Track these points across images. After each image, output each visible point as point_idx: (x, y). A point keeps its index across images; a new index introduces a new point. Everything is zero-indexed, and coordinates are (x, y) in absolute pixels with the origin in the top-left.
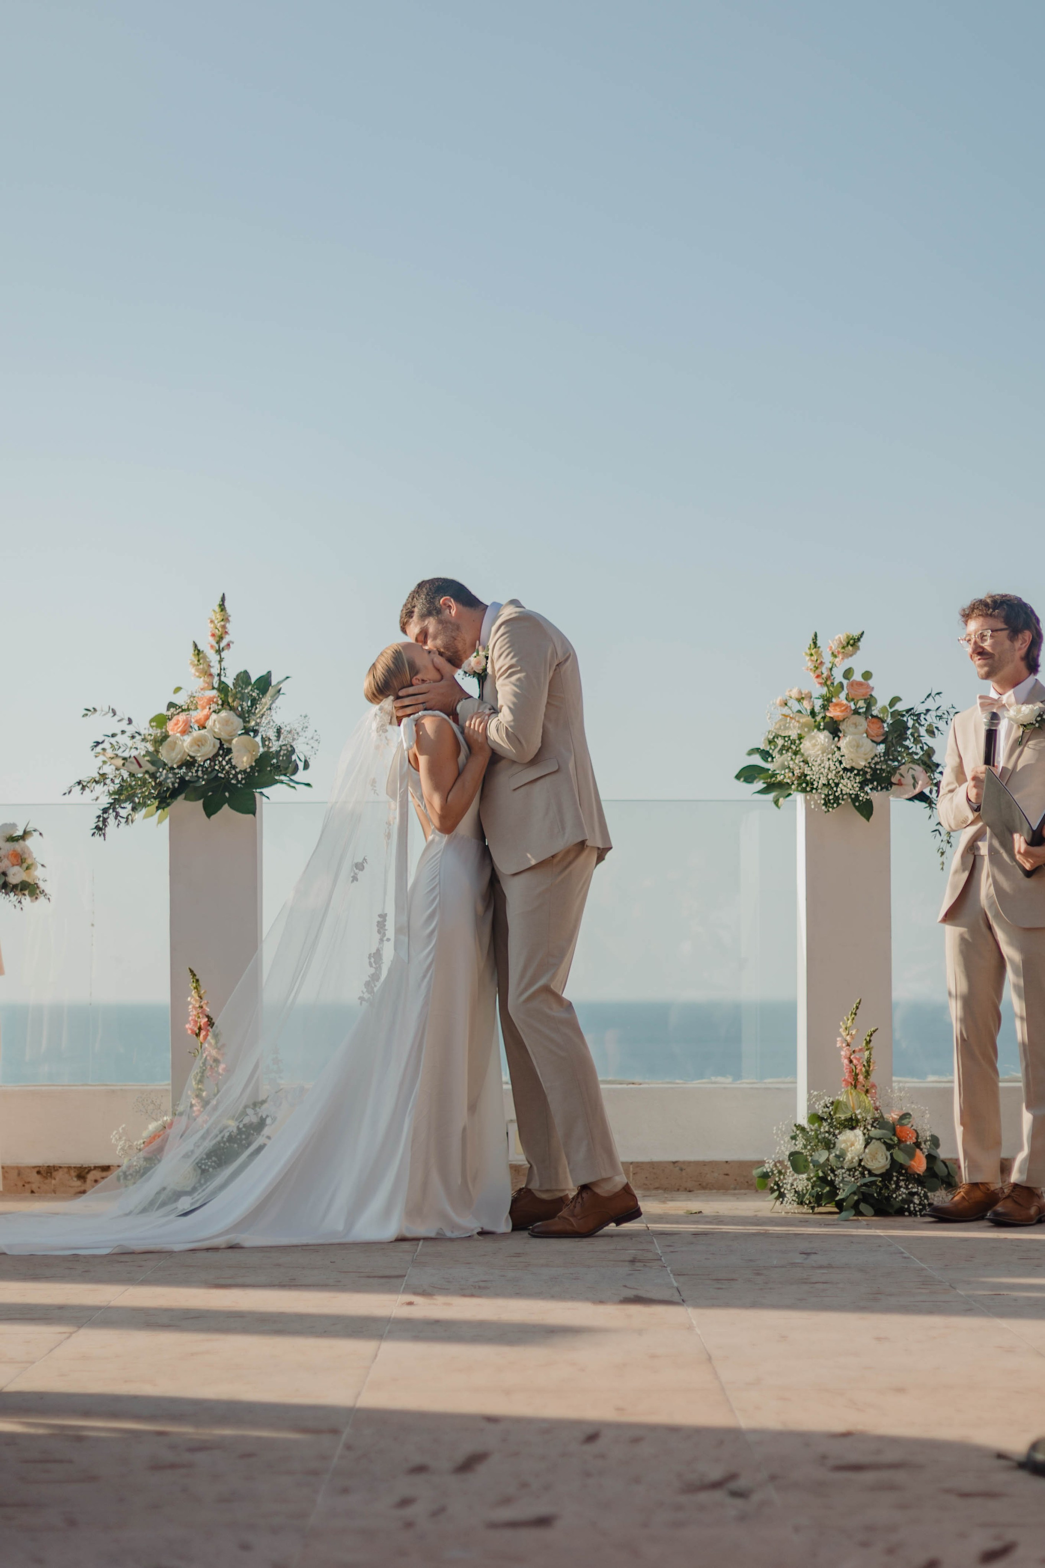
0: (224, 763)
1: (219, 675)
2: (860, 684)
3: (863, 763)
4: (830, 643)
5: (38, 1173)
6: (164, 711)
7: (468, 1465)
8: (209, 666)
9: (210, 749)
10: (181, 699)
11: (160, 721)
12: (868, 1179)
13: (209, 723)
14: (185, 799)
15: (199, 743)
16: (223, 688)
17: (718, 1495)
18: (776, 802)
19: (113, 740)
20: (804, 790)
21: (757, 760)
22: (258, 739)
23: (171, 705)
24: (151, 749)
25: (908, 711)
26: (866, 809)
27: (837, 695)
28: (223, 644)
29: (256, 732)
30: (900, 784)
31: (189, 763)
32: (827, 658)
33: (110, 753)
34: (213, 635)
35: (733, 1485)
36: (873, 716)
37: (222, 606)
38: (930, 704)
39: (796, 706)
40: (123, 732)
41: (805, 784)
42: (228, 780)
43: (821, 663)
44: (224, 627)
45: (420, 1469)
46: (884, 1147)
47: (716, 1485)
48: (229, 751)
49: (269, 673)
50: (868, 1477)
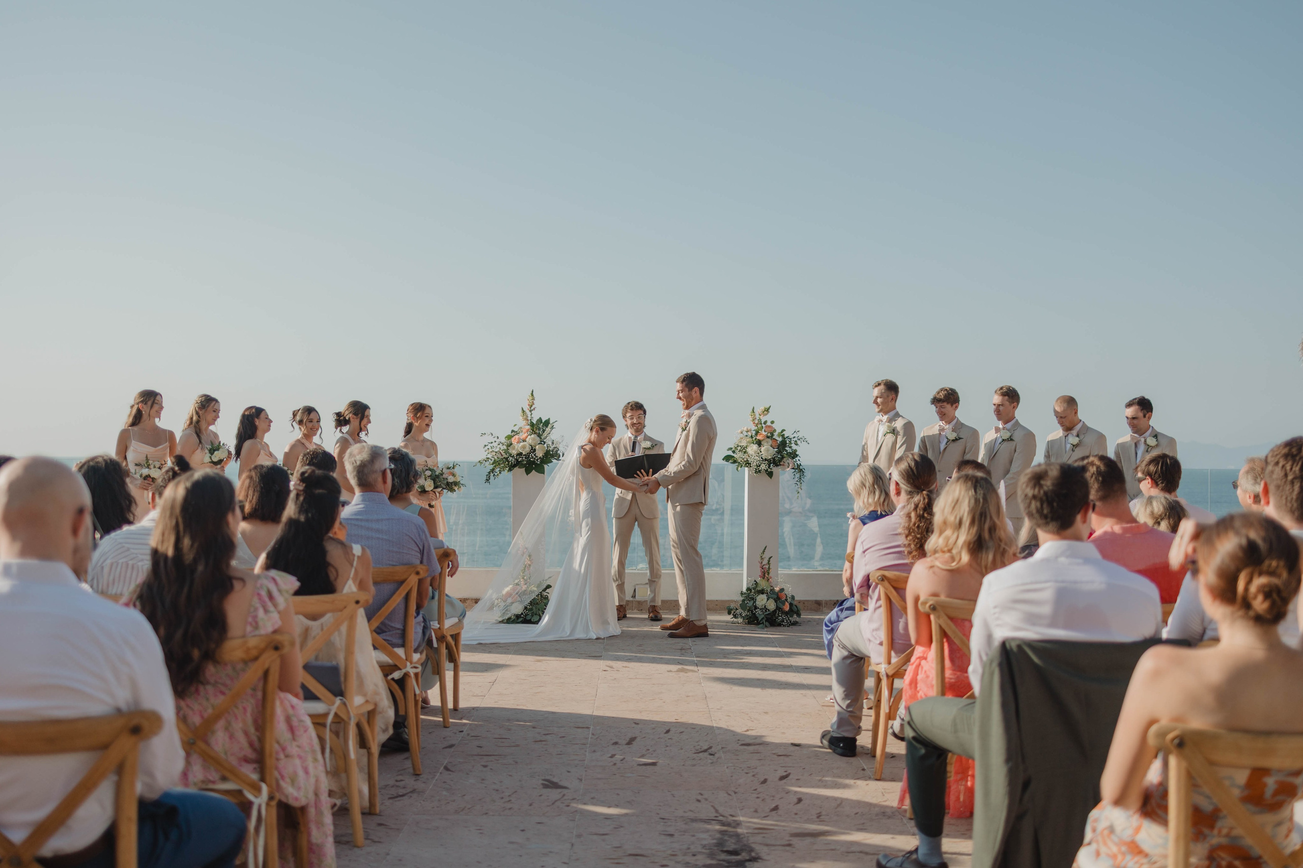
0: (533, 455)
1: (531, 420)
2: (769, 427)
3: (770, 457)
4: (758, 410)
5: (460, 601)
6: (510, 433)
7: (630, 742)
8: (527, 417)
9: (528, 449)
10: (516, 429)
11: (509, 437)
12: (768, 613)
13: (527, 439)
14: (519, 468)
15: (524, 447)
16: (532, 425)
17: (706, 754)
18: (737, 469)
19: (492, 445)
20: (747, 467)
21: (730, 453)
22: (545, 445)
23: (513, 431)
24: (505, 447)
25: (787, 437)
26: (770, 474)
27: (761, 430)
28: (532, 408)
29: (545, 443)
30: (783, 465)
31: (520, 454)
32: (757, 416)
33: (490, 450)
34: (529, 405)
35: (710, 751)
36: (774, 439)
37: (532, 394)
38: (795, 435)
39: (746, 434)
40: (495, 442)
41: (748, 464)
42: (534, 461)
43: (756, 418)
44: (533, 402)
45: (616, 743)
46: (774, 601)
47: (705, 751)
48: (535, 450)
49: (549, 419)
50: (751, 748)
